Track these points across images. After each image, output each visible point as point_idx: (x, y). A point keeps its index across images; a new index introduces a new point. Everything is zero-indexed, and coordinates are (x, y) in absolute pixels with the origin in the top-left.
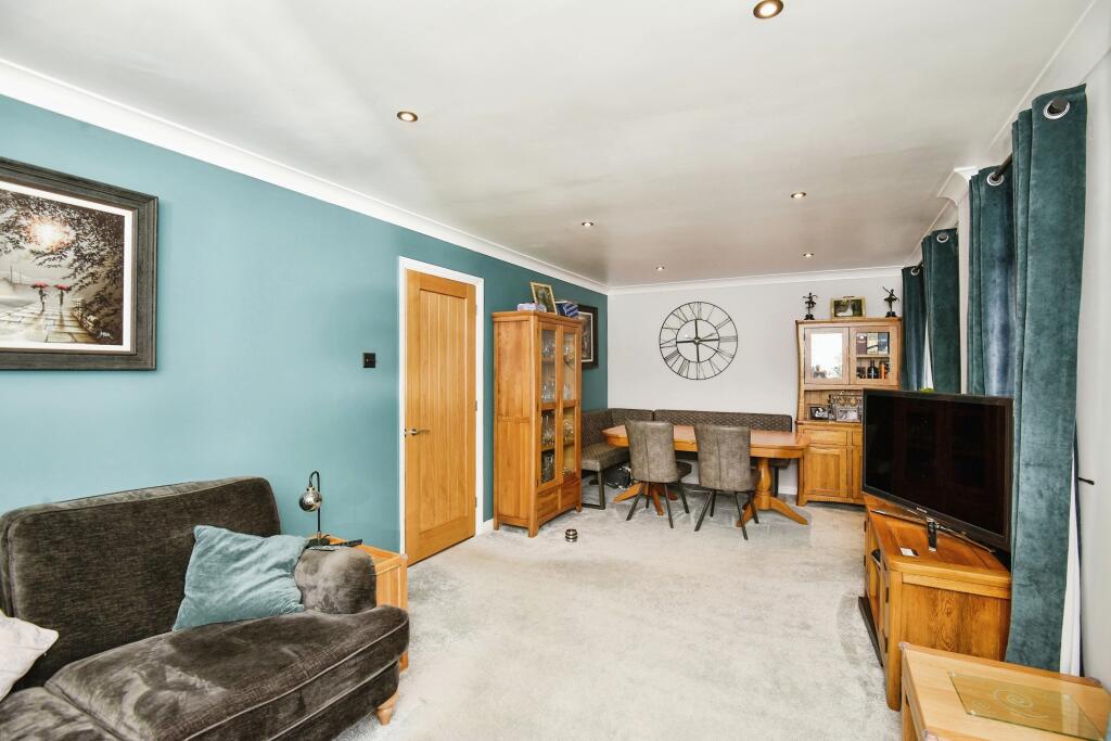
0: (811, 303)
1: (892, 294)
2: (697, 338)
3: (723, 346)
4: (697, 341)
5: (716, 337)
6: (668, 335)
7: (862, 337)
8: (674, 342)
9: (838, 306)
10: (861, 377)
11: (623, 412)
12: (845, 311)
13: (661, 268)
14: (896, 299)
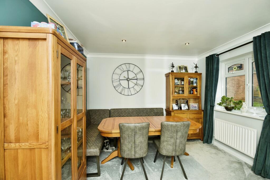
0: (173, 66)
1: (196, 65)
2: (128, 78)
3: (138, 82)
4: (128, 80)
5: (136, 78)
8: (119, 80)
9: (180, 68)
11: (95, 111)
12: (182, 70)
13: (124, 41)
14: (197, 67)
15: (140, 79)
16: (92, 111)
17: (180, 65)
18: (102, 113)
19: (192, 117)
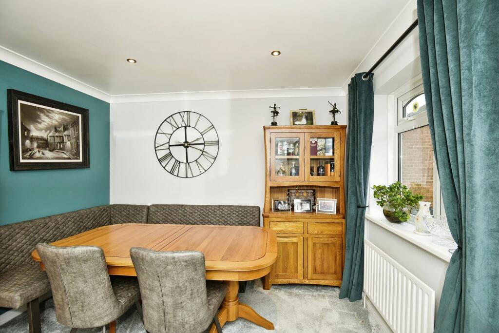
0: (275, 113)
1: (335, 108)
2: (186, 142)
3: (207, 149)
4: (187, 145)
5: (201, 141)
6: (162, 139)
7: (313, 142)
8: (167, 145)
9: (295, 116)
10: (312, 175)
11: (120, 207)
12: (300, 120)
13: (132, 61)
14: (338, 111)
15: (210, 143)
16: (115, 208)
17: (296, 110)
18: (133, 212)
19: (316, 232)
